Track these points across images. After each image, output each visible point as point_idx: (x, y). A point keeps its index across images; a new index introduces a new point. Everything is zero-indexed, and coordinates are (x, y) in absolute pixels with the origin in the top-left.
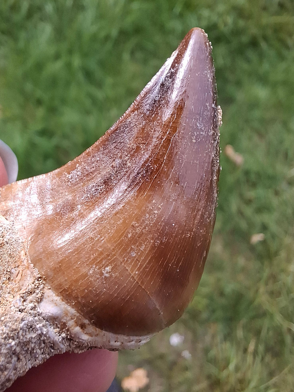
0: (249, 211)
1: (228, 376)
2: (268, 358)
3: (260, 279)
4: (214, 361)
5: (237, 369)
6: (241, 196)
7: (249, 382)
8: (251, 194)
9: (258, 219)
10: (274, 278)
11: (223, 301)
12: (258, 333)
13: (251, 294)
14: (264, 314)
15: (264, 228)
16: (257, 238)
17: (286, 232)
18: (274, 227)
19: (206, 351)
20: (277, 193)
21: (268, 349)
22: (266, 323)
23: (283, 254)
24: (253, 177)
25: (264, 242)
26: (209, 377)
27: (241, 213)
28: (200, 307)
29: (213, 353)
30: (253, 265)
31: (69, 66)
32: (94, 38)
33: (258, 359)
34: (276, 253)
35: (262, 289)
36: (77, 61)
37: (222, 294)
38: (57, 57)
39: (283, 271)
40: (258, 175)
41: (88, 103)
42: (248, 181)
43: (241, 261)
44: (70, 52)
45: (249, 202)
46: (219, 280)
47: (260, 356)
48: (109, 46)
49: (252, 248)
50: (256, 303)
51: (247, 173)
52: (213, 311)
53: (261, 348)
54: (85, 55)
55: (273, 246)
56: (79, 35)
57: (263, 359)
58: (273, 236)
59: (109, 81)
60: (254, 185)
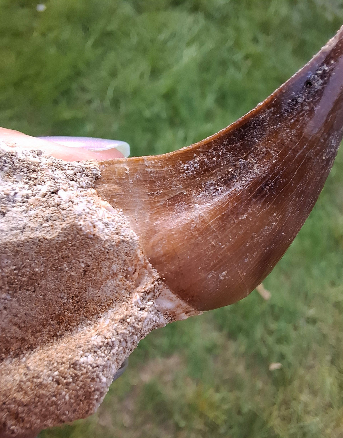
0: (270, 340)
3: (274, 404)
6: (265, 326)
8: (273, 326)
9: (278, 349)
10: (286, 403)
11: (241, 419)
13: (265, 416)
15: (282, 357)
16: (275, 366)
17: (300, 364)
18: (290, 358)
20: (296, 328)
23: (296, 383)
24: (277, 311)
25: (281, 370)
27: (263, 341)
28: (219, 422)
30: (270, 389)
34: (290, 382)
35: (275, 413)
37: (239, 413)
39: (295, 399)
40: (282, 309)
42: (272, 314)
43: (260, 384)
45: (270, 333)
46: (238, 398)
49: (270, 373)
50: (269, 425)
51: (272, 307)
52: (231, 428)
55: (289, 374)
58: (290, 365)
60: (277, 318)
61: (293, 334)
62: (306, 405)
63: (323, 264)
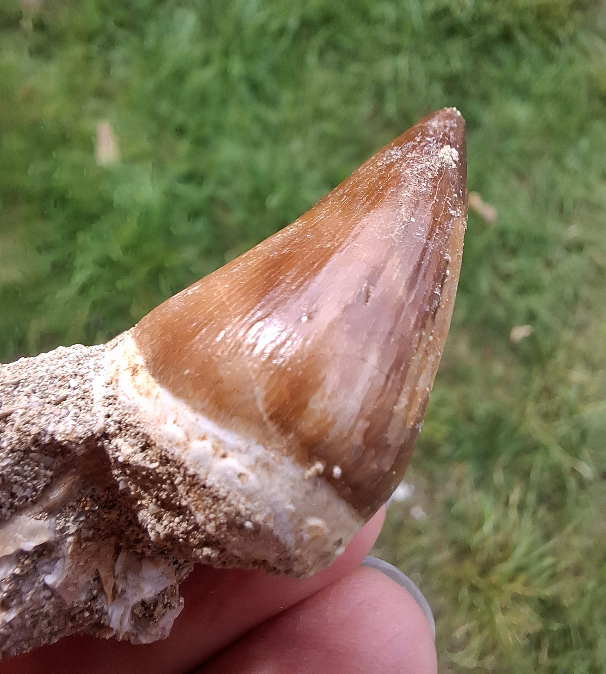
0: (506, 292)
1: (483, 540)
2: (542, 512)
3: (526, 395)
4: (461, 518)
5: (497, 528)
6: (495, 268)
7: (515, 547)
8: (510, 265)
9: (522, 304)
10: (548, 392)
11: (473, 429)
12: (526, 475)
13: (514, 417)
14: (534, 447)
15: (531, 317)
16: (520, 333)
17: (565, 323)
18: (544, 315)
19: (449, 504)
20: (549, 264)
21: (542, 499)
22: (538, 461)
23: (561, 356)
24: (512, 240)
25: (531, 339)
26: (454, 543)
27: (495, 295)
28: (438, 437)
29: (459, 506)
30: (518, 373)
31: (224, 74)
32: (261, 31)
33: (527, 515)
34: (551, 355)
35: (531, 408)
36: (237, 67)
37: (470, 418)
38: (206, 61)
39: (562, 381)
40: (521, 236)
41: (255, 131)
42: (504, 245)
43: (498, 369)
44: (226, 53)
45: (506, 278)
46: (465, 397)
47: (530, 510)
48: (285, 42)
49: (514, 348)
50: (522, 430)
51: (502, 233)
52: (459, 443)
53: (531, 498)
54: (249, 57)
55: (546, 344)
56: (239, 27)
57: (534, 513)
58: (546, 329)
59: (287, 96)
60: (513, 252)
61: (546, 277)
62: (582, 387)
63: (584, 144)
